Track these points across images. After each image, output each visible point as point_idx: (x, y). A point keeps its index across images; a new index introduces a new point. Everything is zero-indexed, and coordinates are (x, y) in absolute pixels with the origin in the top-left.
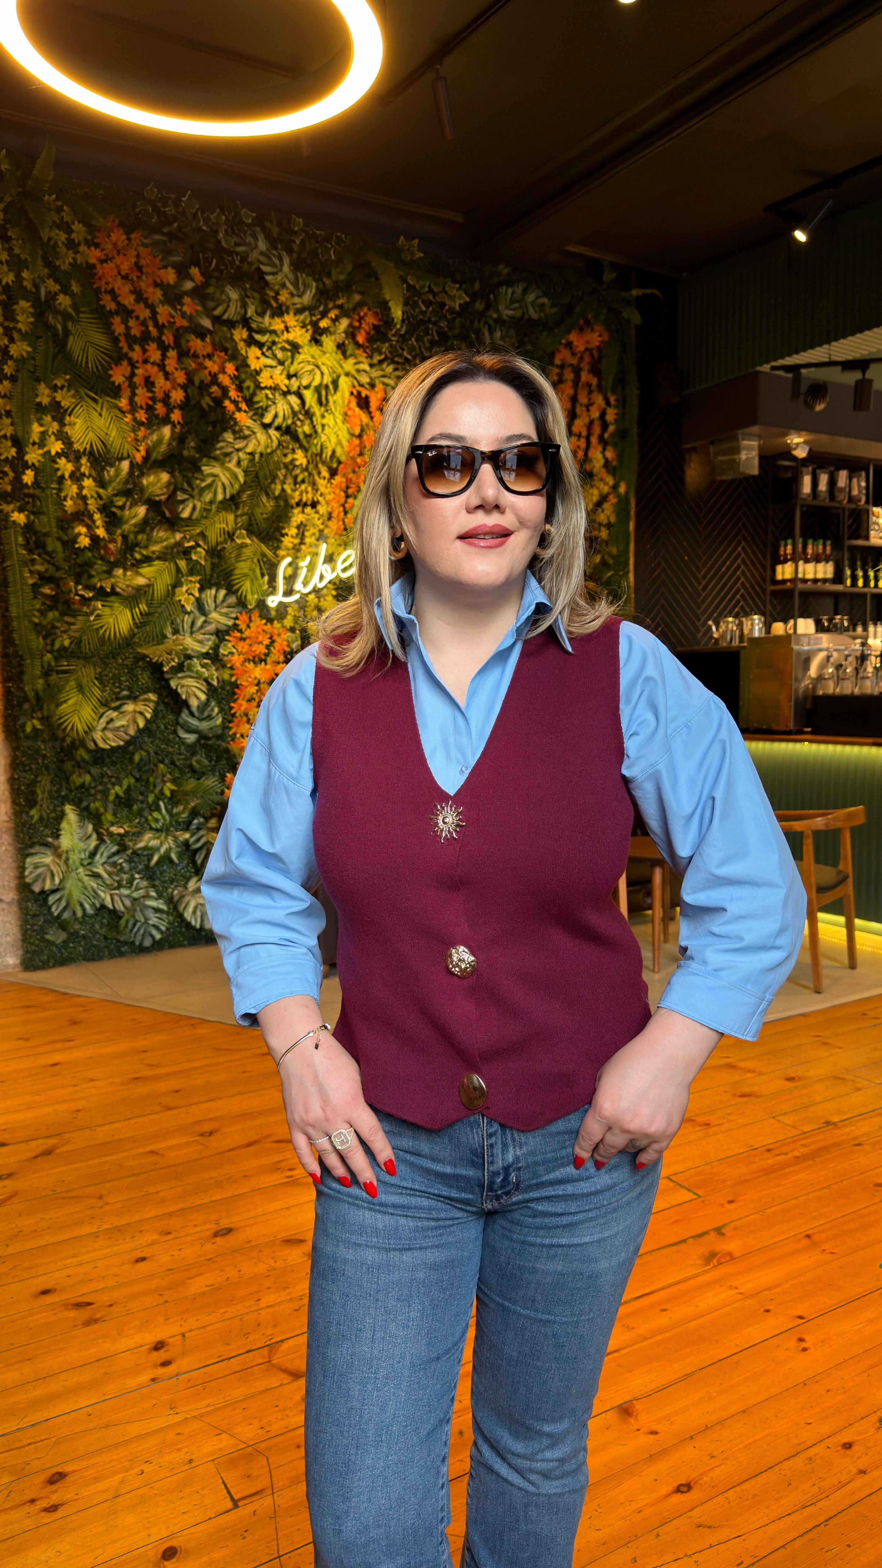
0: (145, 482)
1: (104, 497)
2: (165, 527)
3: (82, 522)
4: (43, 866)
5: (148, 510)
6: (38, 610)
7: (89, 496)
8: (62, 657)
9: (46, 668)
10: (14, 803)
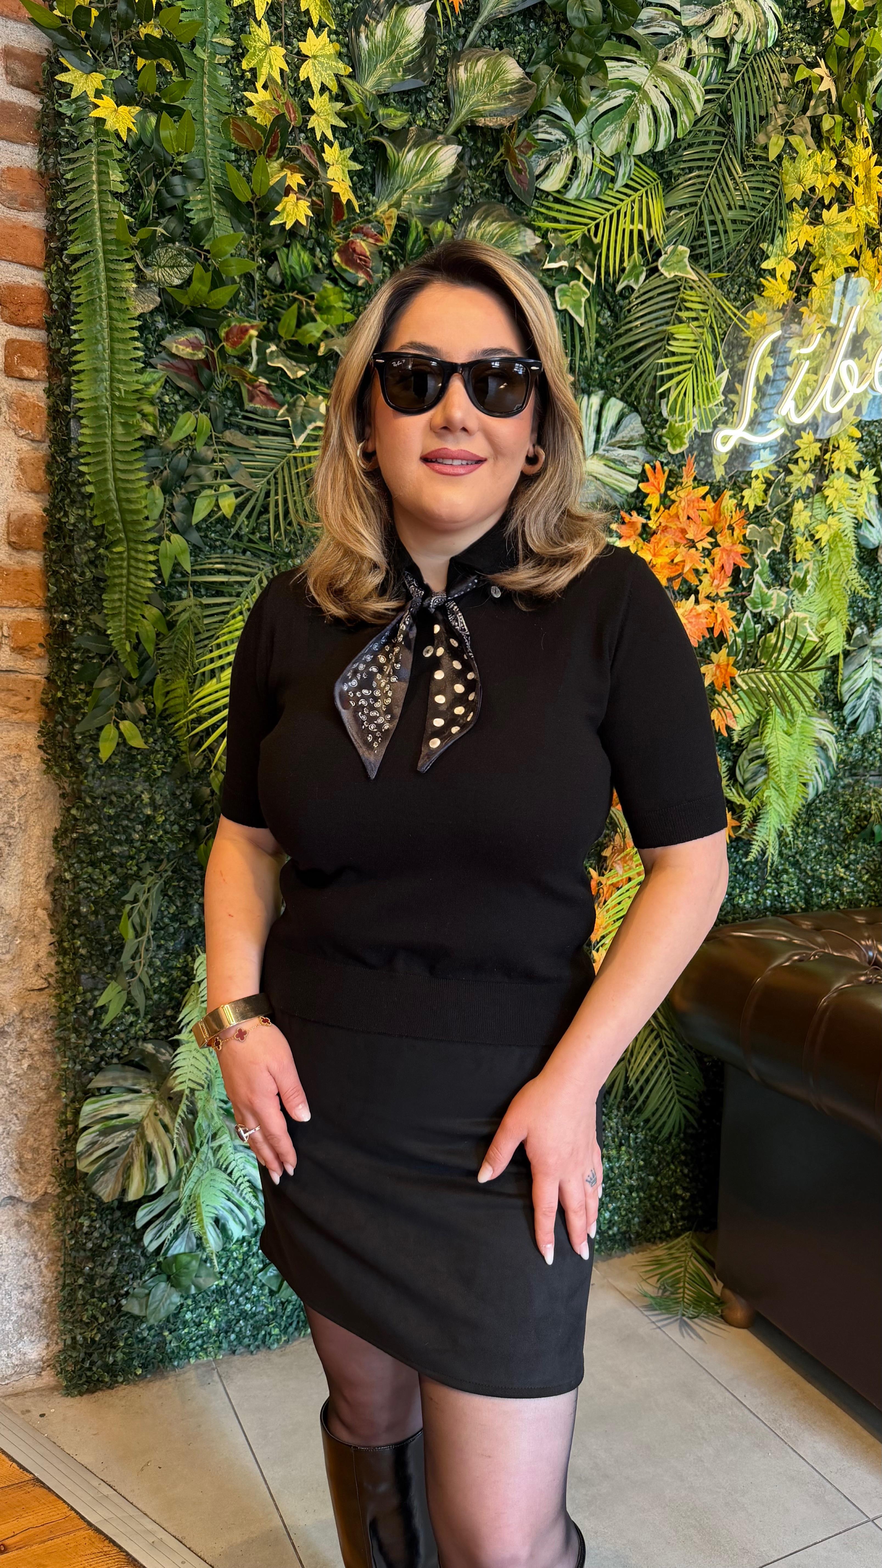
0: (462, 75)
1: (357, 99)
2: (502, 209)
3: (293, 159)
4: (126, 1127)
5: (461, 157)
6: (152, 403)
7: (316, 87)
8: (213, 548)
9: (166, 573)
10: (60, 949)
